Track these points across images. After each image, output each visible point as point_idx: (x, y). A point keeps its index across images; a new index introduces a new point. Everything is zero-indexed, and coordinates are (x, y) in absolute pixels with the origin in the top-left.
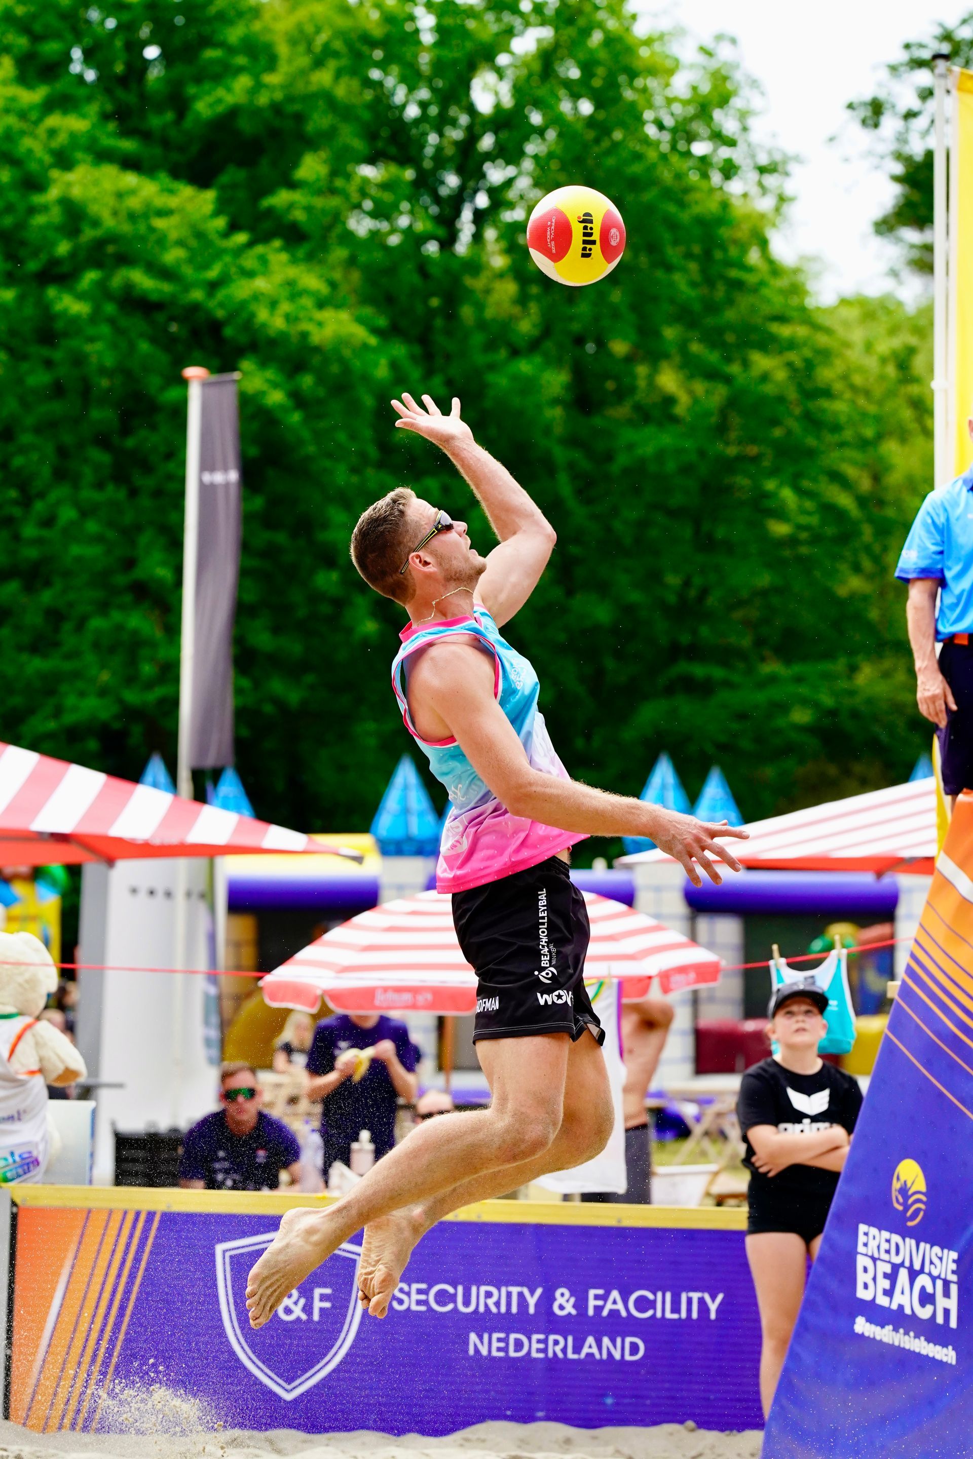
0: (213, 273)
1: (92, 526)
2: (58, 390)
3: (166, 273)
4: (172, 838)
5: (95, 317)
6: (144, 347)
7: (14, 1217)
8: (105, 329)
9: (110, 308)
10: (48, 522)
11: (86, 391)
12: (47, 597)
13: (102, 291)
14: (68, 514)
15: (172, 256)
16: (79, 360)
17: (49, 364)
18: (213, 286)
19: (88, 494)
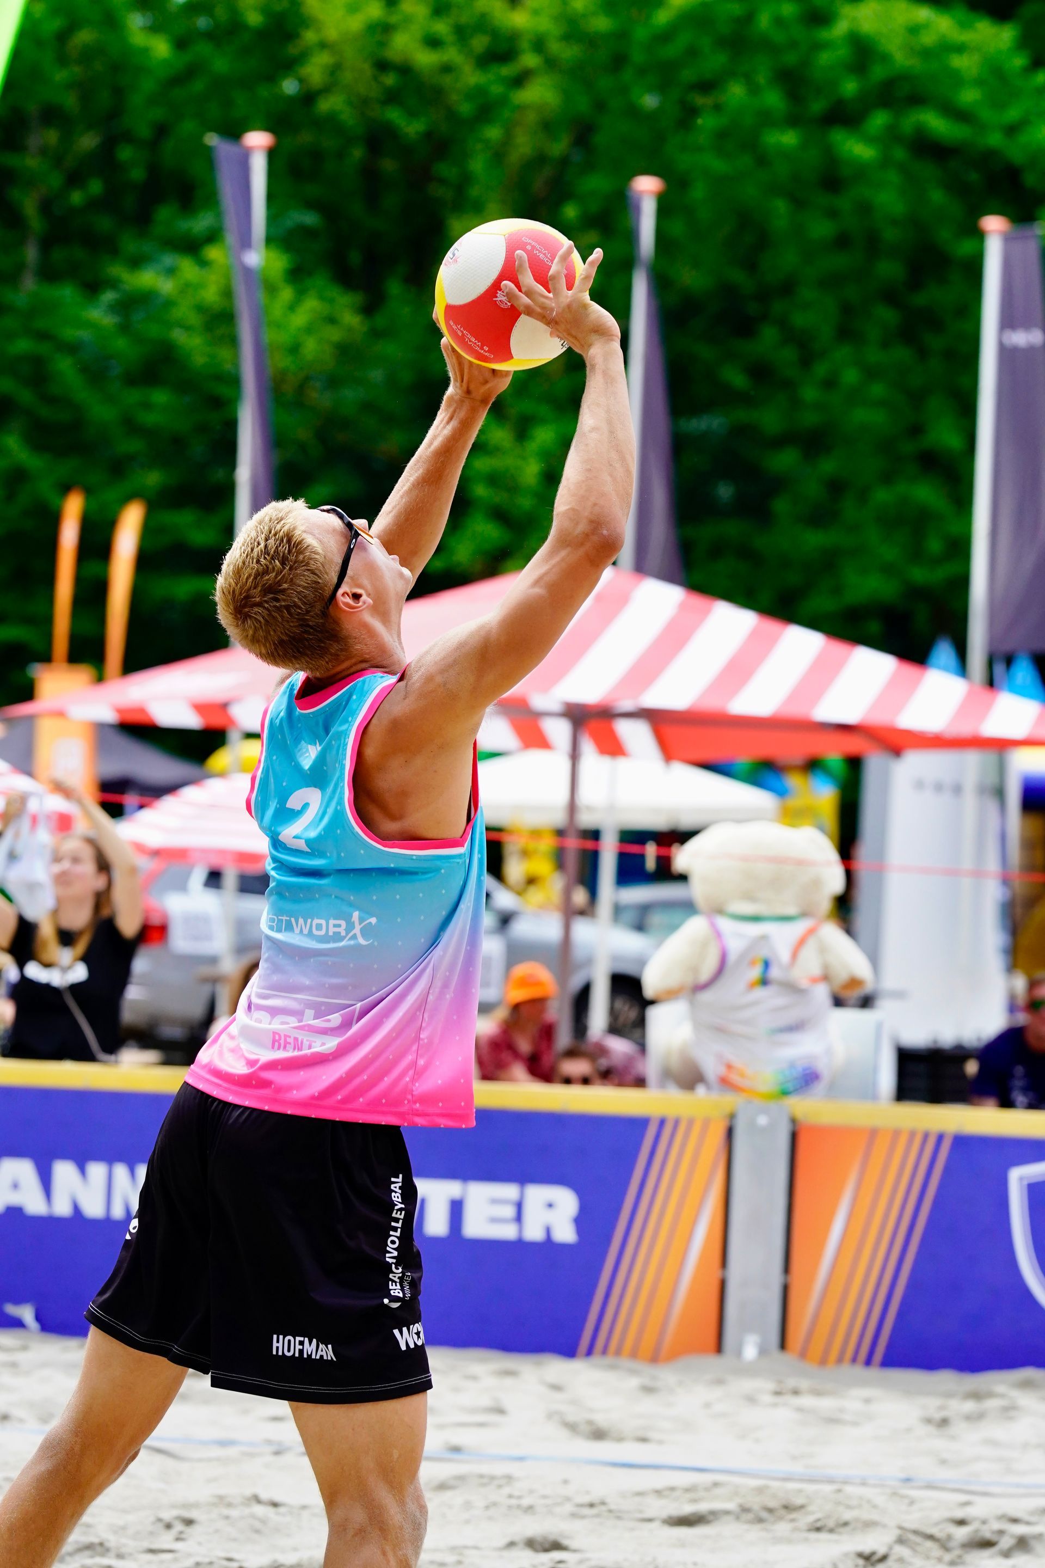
0: (1013, 114)
1: (878, 390)
2: (842, 242)
3: (961, 115)
4: (965, 729)
5: (885, 162)
6: (937, 196)
7: (794, 1138)
8: (893, 177)
9: (900, 154)
10: (830, 384)
11: (873, 244)
12: (828, 466)
13: (892, 136)
14: (850, 376)
15: (969, 96)
16: (865, 209)
17: (832, 214)
18: (1012, 130)
19: (874, 355)
